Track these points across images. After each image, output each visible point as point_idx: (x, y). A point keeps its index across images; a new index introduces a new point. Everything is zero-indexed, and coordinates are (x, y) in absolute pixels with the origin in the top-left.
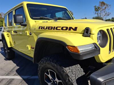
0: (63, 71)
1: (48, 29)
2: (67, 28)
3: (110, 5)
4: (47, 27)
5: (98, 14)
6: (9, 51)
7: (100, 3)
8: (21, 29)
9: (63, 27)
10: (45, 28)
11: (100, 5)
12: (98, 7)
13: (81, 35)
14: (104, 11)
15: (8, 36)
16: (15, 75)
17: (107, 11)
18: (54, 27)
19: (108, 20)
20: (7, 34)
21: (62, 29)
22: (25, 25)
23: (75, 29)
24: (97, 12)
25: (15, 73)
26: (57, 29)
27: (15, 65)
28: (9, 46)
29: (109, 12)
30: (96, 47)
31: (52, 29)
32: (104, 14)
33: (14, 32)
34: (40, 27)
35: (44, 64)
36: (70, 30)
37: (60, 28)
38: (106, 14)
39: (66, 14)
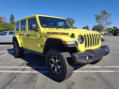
0: (60, 54)
1: (53, 34)
2: (63, 33)
3: (111, 15)
4: (52, 33)
5: (99, 23)
6: (19, 50)
7: (101, 12)
8: (33, 33)
9: (61, 33)
10: (51, 33)
11: (101, 14)
12: (99, 16)
13: (70, 37)
14: (105, 20)
15: (20, 39)
16: (26, 66)
17: (108, 20)
18: (57, 33)
19: (109, 29)
20: (19, 37)
21: (61, 34)
22: (37, 31)
23: (68, 34)
24: (98, 21)
25: (26, 65)
26: (58, 34)
27: (24, 61)
28: (20, 46)
29: (110, 21)
30: (76, 43)
31: (55, 34)
32: (105, 23)
33: (26, 35)
34: (47, 32)
35: (50, 53)
36: (65, 34)
37: (60, 33)
38: (107, 23)
39: (65, 24)
